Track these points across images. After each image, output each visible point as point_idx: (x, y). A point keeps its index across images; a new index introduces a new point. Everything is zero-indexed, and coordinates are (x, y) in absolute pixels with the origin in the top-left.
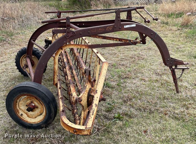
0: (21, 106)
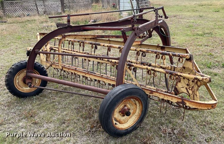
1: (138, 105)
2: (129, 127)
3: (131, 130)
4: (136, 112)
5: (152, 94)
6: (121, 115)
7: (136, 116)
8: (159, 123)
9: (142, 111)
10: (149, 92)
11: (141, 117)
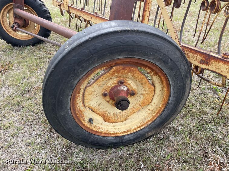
0: (90, 100)
1: (158, 86)
2: (126, 132)
3: (131, 140)
4: (152, 104)
5: (207, 64)
6: (108, 102)
7: (149, 112)
8: (208, 137)
9: (167, 105)
10: (200, 58)
11: (163, 116)
